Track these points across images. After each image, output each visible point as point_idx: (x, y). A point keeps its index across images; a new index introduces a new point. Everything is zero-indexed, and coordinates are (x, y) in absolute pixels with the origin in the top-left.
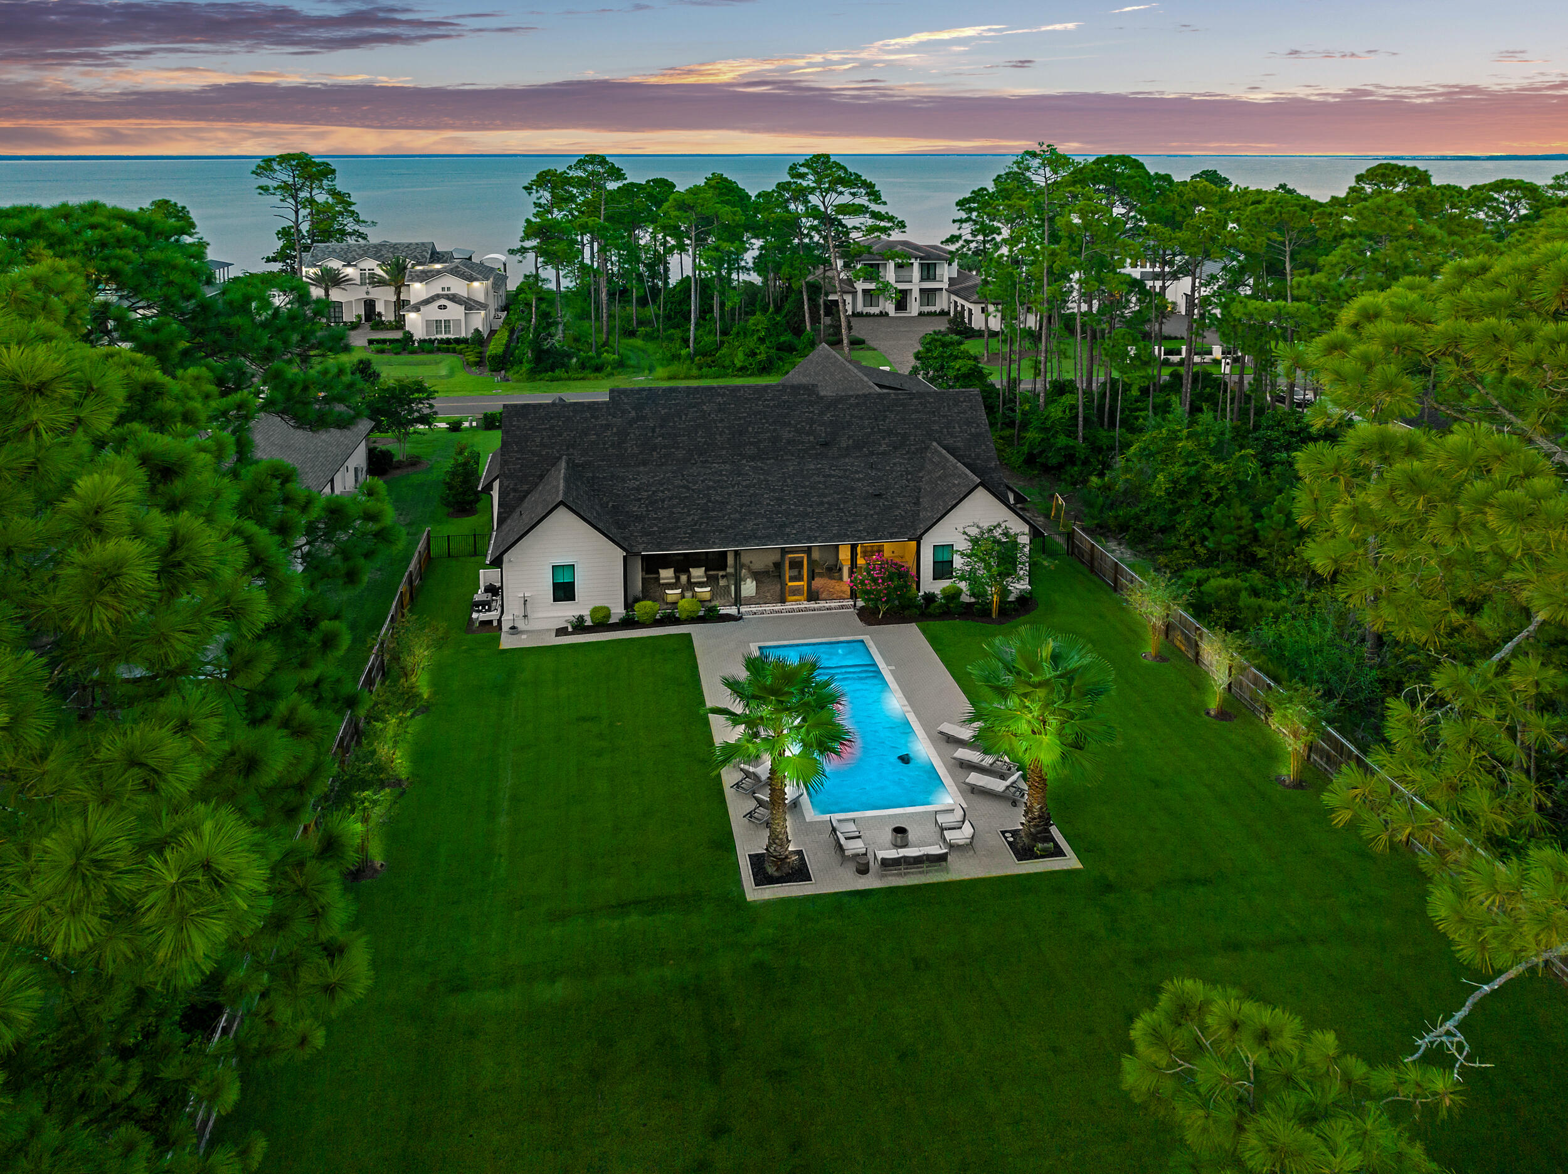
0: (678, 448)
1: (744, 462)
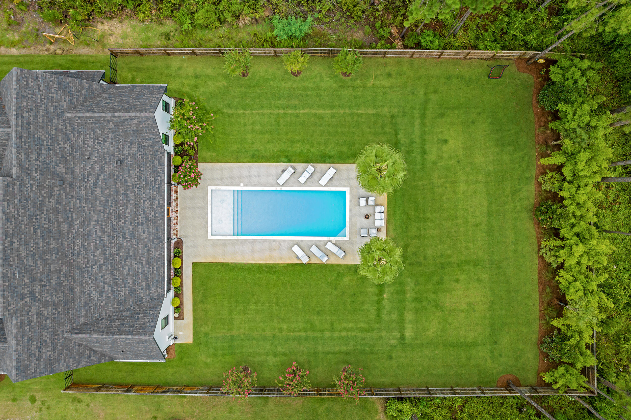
0: (60, 270)
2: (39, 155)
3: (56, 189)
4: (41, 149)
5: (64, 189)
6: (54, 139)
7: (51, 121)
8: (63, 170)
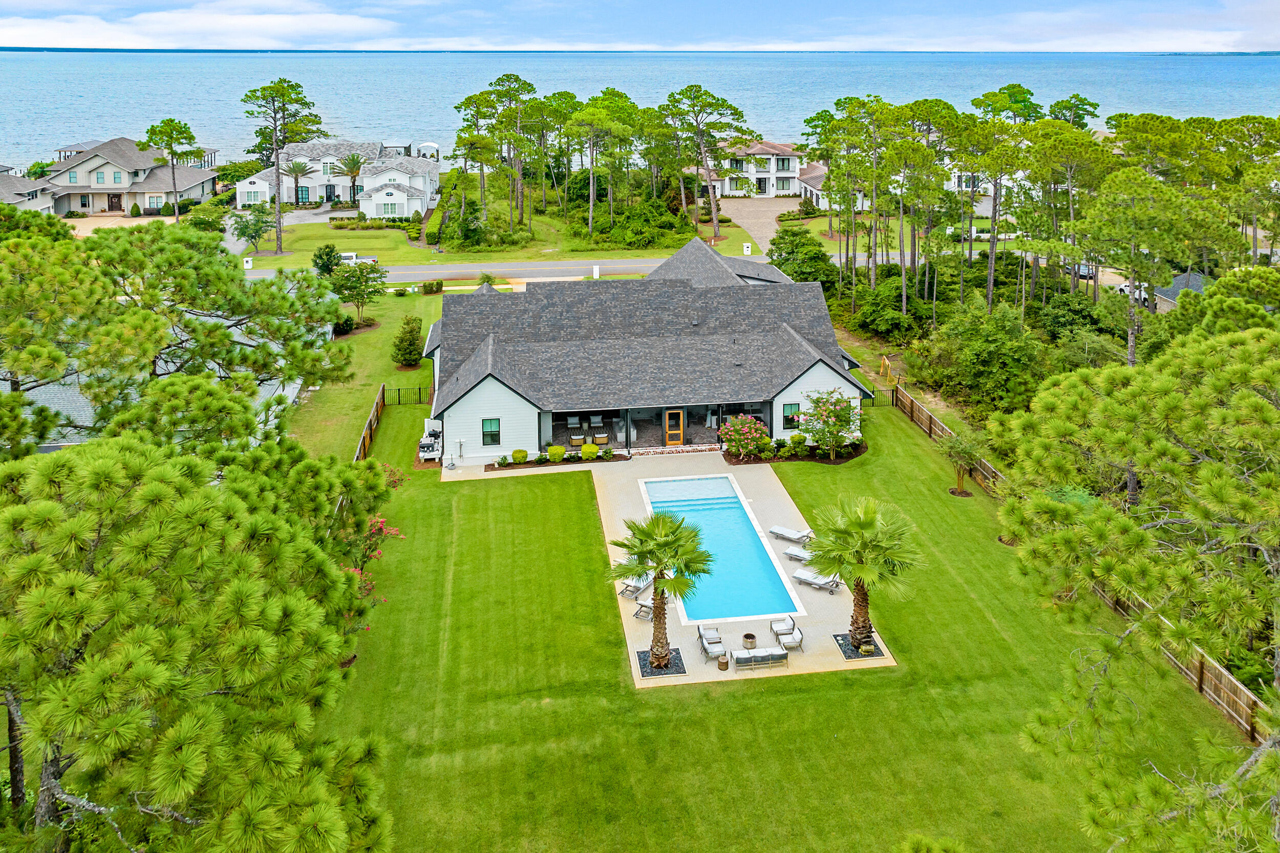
0: (580, 328)
1: (633, 338)
2: (726, 304)
3: (687, 320)
4: (732, 305)
5: (688, 327)
6: (748, 315)
7: (770, 311)
8: (712, 325)
